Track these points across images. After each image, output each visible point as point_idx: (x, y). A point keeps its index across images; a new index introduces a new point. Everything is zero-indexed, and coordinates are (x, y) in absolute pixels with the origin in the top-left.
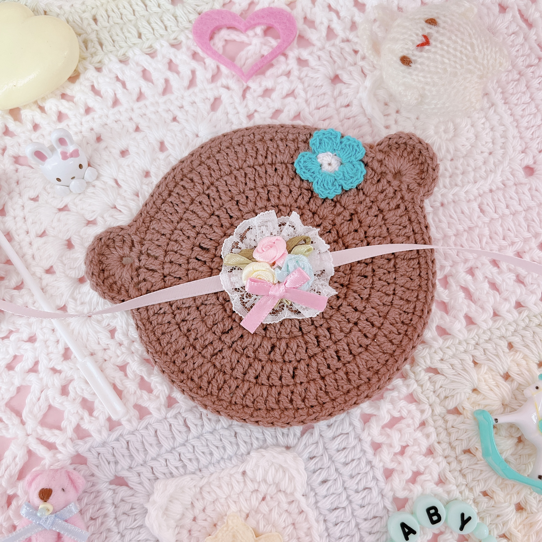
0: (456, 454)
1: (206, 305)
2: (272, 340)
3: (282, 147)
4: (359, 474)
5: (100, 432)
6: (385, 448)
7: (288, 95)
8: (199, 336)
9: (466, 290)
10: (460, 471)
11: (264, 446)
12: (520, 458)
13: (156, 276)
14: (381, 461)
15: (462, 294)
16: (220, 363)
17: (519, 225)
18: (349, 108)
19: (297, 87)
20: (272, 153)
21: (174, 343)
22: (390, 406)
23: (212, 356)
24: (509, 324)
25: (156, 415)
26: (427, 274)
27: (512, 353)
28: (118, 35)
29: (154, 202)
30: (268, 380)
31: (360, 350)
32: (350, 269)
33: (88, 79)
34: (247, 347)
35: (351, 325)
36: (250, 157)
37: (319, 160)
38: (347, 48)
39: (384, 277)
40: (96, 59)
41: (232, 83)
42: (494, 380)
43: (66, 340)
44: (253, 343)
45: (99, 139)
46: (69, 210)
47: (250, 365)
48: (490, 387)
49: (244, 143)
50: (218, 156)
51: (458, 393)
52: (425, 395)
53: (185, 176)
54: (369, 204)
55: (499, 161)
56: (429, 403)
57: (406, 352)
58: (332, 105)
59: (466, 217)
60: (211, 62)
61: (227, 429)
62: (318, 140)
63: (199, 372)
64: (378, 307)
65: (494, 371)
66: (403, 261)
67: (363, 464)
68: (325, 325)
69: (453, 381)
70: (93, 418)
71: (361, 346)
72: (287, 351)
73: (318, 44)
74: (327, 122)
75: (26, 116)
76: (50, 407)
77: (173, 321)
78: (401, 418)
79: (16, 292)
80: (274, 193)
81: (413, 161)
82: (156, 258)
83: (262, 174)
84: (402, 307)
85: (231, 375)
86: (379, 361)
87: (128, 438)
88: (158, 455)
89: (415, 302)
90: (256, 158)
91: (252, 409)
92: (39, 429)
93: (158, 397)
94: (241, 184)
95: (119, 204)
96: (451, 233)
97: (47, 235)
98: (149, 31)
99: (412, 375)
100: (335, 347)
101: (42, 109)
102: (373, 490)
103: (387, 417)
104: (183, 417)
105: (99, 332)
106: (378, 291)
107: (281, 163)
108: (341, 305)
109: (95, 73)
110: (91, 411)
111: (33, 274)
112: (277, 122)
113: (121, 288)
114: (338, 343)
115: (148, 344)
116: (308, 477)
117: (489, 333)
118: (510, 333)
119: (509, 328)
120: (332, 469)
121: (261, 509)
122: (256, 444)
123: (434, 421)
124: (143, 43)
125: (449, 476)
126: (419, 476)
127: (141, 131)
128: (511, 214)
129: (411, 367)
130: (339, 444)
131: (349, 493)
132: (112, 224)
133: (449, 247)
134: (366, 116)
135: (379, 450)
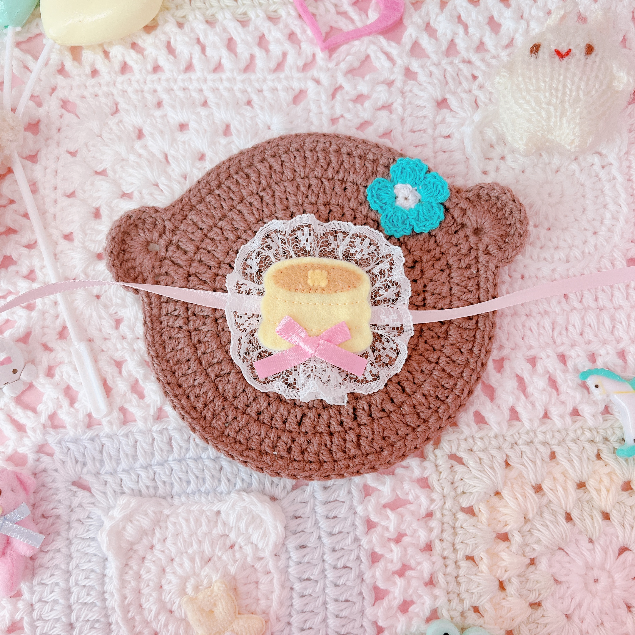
0: (457, 557)
3: (358, 166)
4: (343, 549)
5: (75, 426)
6: (379, 529)
7: (383, 107)
8: (209, 351)
9: (520, 380)
10: (456, 578)
11: (247, 490)
12: (526, 582)
13: (180, 273)
14: (370, 542)
15: (514, 384)
16: (223, 387)
17: (603, 324)
18: (447, 140)
19: (396, 101)
21: (179, 352)
23: (217, 376)
24: (559, 431)
25: (140, 424)
26: (480, 350)
27: (552, 464)
29: (199, 190)
30: (271, 420)
31: (382, 414)
33: (165, 33)
36: (320, 167)
37: (395, 191)
38: (466, 70)
39: (431, 341)
40: (180, 13)
41: (324, 78)
42: (523, 488)
43: (65, 317)
45: (159, 104)
46: (106, 175)
47: (256, 398)
48: (515, 495)
49: (317, 149)
50: (284, 157)
51: (477, 492)
52: (440, 484)
53: (241, 169)
54: (438, 256)
56: (443, 493)
57: (430, 432)
58: (430, 131)
60: (307, 48)
61: (214, 460)
62: (400, 168)
63: (197, 390)
64: (415, 373)
65: (525, 479)
66: (457, 329)
67: (350, 539)
70: (72, 410)
74: (419, 149)
75: (87, 58)
76: (31, 385)
77: (185, 327)
78: (407, 502)
79: (25, 251)
82: (185, 253)
83: (328, 190)
85: (233, 404)
86: (399, 432)
87: (105, 441)
88: (132, 468)
89: (459, 378)
90: (326, 170)
91: (245, 447)
92: (12, 405)
93: (148, 406)
94: (301, 194)
95: (163, 181)
97: (75, 197)
99: (432, 457)
100: (355, 404)
101: (106, 54)
102: (353, 570)
103: (391, 496)
104: (169, 435)
105: (104, 319)
106: (421, 355)
107: (353, 183)
109: (175, 29)
110: (72, 400)
111: (49, 236)
112: (361, 135)
113: (138, 275)
114: (359, 400)
115: (151, 344)
116: (286, 537)
117: (532, 434)
118: (557, 441)
119: (557, 435)
120: (315, 535)
121: (224, 557)
122: (239, 484)
123: (443, 515)
124: (238, 7)
125: (442, 579)
126: (408, 571)
127: (209, 107)
128: (598, 308)
129: (435, 449)
130: (330, 511)
131: (325, 567)
132: (148, 203)
133: (515, 326)
134: (464, 153)
135: (372, 530)
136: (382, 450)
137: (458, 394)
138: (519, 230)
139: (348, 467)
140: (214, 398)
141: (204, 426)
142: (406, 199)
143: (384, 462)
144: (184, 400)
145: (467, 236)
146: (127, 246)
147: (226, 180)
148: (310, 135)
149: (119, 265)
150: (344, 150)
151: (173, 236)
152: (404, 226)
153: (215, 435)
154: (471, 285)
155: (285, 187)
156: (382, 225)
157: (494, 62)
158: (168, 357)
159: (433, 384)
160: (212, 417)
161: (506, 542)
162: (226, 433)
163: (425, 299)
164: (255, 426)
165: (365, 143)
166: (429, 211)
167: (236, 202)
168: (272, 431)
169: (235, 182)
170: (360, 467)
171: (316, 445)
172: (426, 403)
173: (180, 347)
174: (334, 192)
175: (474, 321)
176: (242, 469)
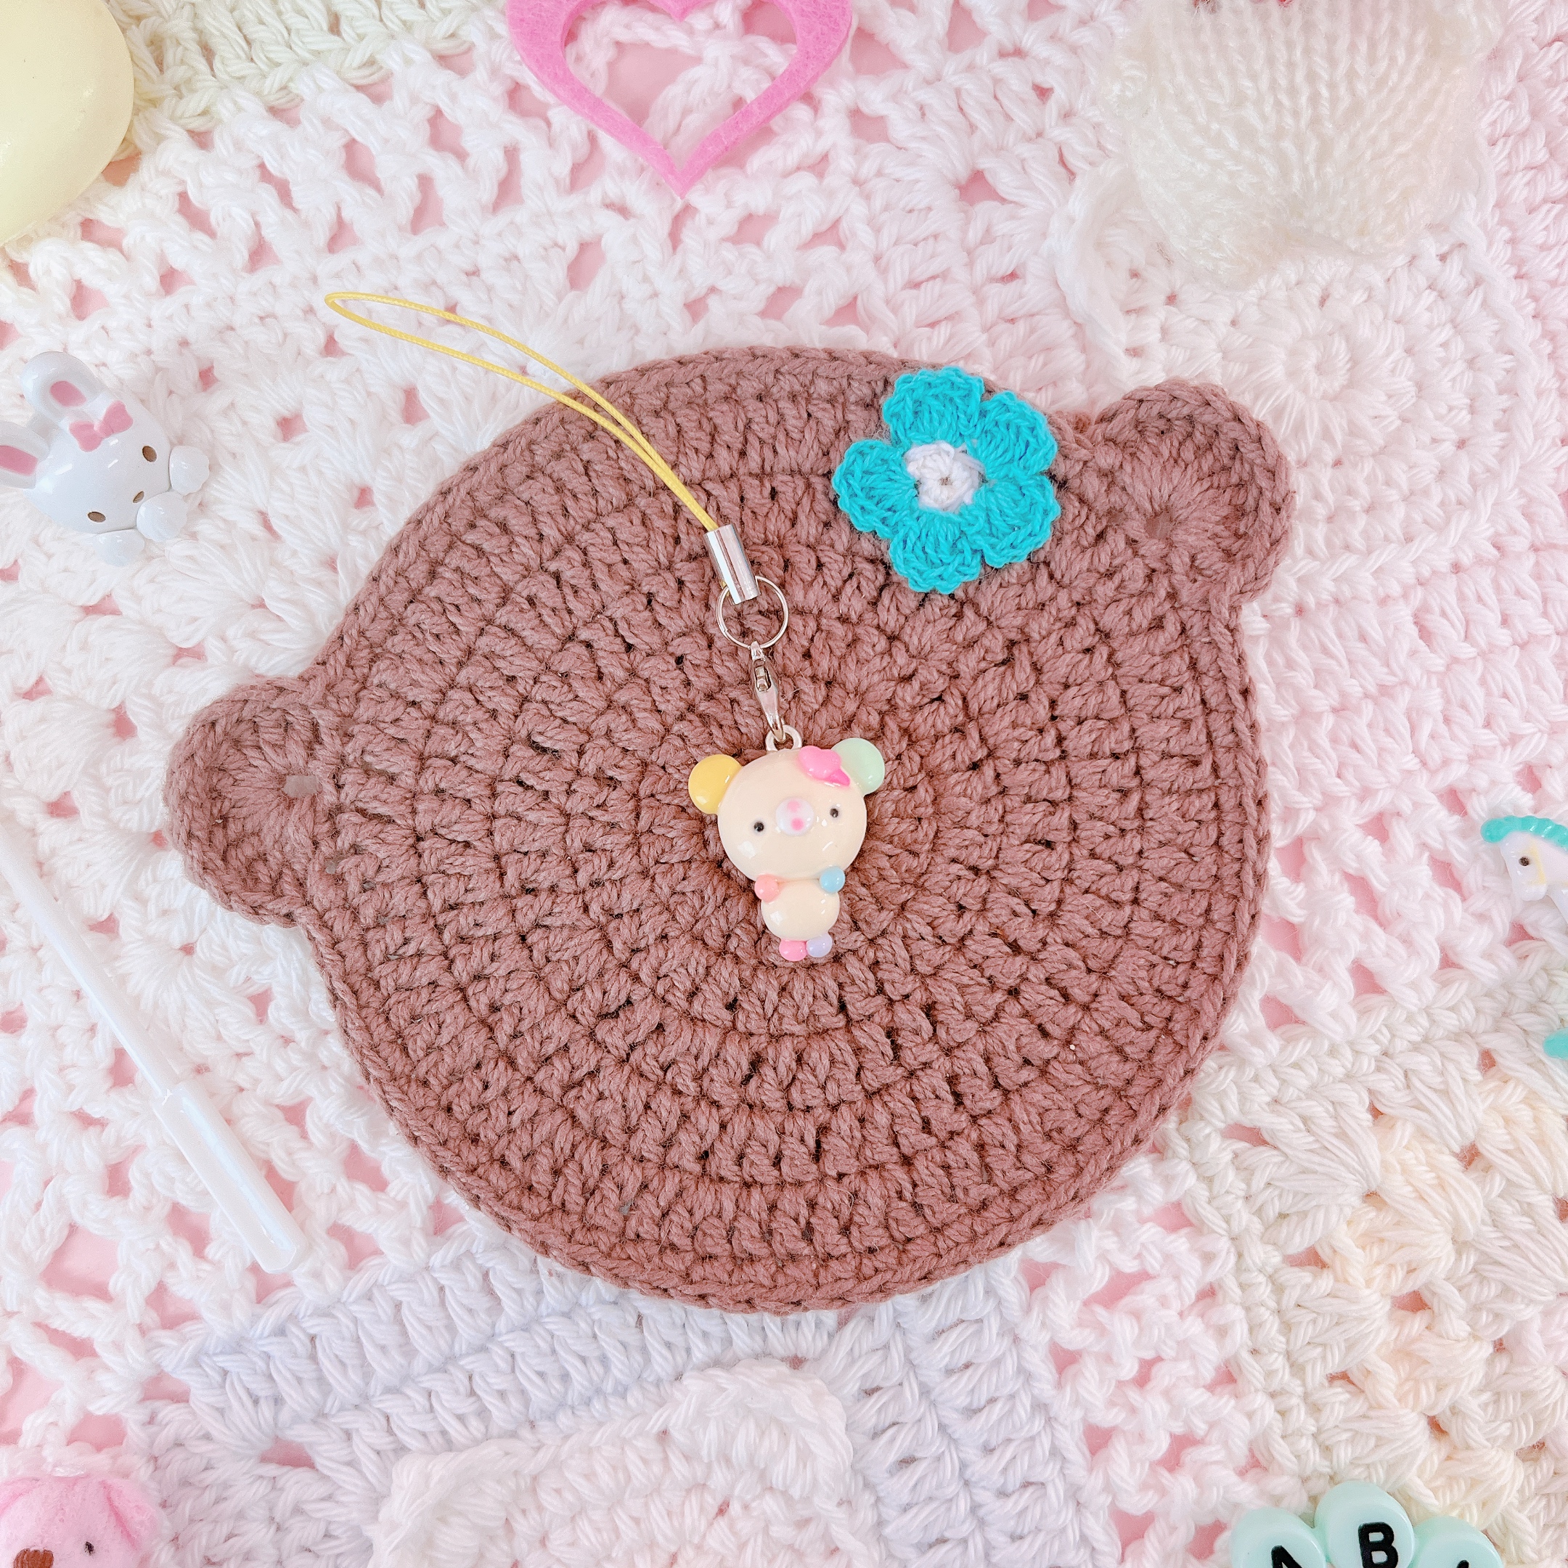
0: (1304, 1385)
1: (547, 927)
2: (754, 1040)
3: (792, 423)
4: (1009, 1441)
5: (226, 1307)
6: (1089, 1369)
7: (818, 238)
9: (1360, 885)
10: (1315, 1436)
11: (724, 1360)
12: (1497, 1402)
13: (390, 839)
14: (1077, 1402)
15: (1347, 900)
16: (591, 1111)
17: (1539, 681)
18: (1014, 285)
19: (847, 210)
20: (761, 441)
21: (447, 1049)
22: (1111, 1243)
23: (567, 1088)
24: (1489, 994)
25: (394, 1258)
26: (1241, 841)
27: (1492, 1085)
28: (262, 23)
30: (740, 1165)
31: (1026, 1074)
32: (1001, 820)
33: (166, 173)
34: (674, 1062)
35: (999, 997)
36: (691, 454)
37: (911, 469)
38: (1015, 79)
39: (1104, 849)
40: (193, 104)
41: (636, 193)
42: (1433, 1167)
43: (116, 1029)
44: (694, 1051)
45: (206, 377)
46: (115, 612)
47: (685, 1117)
48: (1416, 1190)
49: (671, 406)
50: (588, 450)
51: (1318, 1206)
52: (1218, 1209)
53: (479, 512)
54: (1069, 613)
55: (1488, 470)
56: (1229, 1231)
57: (1165, 1088)
58: (960, 273)
59: (1375, 654)
60: (568, 123)
61: (615, 1303)
62: (909, 402)
63: (524, 1140)
64: (1084, 943)
65: (1433, 1141)
66: (1167, 800)
67: (1023, 1411)
68: (919, 996)
69: (1305, 1171)
70: (206, 1267)
71: (1027, 1062)
72: (800, 1076)
74: (944, 331)
76: (73, 1229)
78: (1144, 1276)
80: (766, 570)
81: (1211, 475)
82: (392, 779)
83: (730, 508)
84: (1157, 947)
85: (625, 1149)
86: (1082, 1109)
87: (312, 1325)
88: (407, 1378)
89: (1202, 927)
90: (710, 456)
91: (690, 1257)
92: (41, 1296)
93: (403, 1205)
94: (660, 539)
95: (274, 591)
96: (1322, 702)
97: (47, 692)
98: (366, 8)
99: (1181, 1148)
100: (948, 1065)
101: (19, 272)
102: (1050, 1488)
103: (1099, 1275)
104: (480, 1267)
105: (221, 1004)
106: (1087, 892)
107: (792, 473)
108: (971, 932)
109: (192, 154)
110: (198, 1239)
112: (779, 335)
113: (281, 874)
114: (957, 1052)
115: (368, 1051)
116: (855, 1451)
117: (1424, 1021)
118: (1490, 1021)
119: (1487, 1004)
120: (930, 1426)
121: (712, 1542)
122: (700, 1353)
123: (1242, 1286)
124: (347, 50)
125: (1281, 1450)
126: (1190, 1450)
127: (343, 354)
128: (1515, 643)
129: (1181, 1122)
130: (953, 1352)
131: (977, 1499)
132: (253, 662)
133: (1314, 748)
134: (1067, 313)
135: (1071, 1370)
136: (1049, 1169)
137: (1209, 971)
138: (1268, 494)
139: (974, 1238)
140: (574, 1147)
141: (568, 1229)
142: (945, 481)
143: (1063, 1199)
144: (495, 1175)
145: (1132, 542)
146: (227, 803)
147: (446, 552)
148: (642, 372)
149: (219, 863)
150: (748, 388)
151: (343, 744)
152: (959, 559)
153: (603, 1248)
154: (1174, 671)
155: (612, 531)
156: (900, 570)
157: (1085, 36)
158: (421, 1070)
159: (1142, 962)
160: (582, 1201)
161: (1419, 1314)
162: (631, 1234)
163: (1060, 740)
164: (701, 1193)
165: (797, 356)
166: (1016, 502)
167: (489, 607)
168: (749, 1195)
169: (471, 552)
170: (1004, 1229)
171: (875, 1201)
172: (1133, 1016)
173: (445, 1037)
174: (748, 511)
175: (1206, 766)
176: (698, 1314)
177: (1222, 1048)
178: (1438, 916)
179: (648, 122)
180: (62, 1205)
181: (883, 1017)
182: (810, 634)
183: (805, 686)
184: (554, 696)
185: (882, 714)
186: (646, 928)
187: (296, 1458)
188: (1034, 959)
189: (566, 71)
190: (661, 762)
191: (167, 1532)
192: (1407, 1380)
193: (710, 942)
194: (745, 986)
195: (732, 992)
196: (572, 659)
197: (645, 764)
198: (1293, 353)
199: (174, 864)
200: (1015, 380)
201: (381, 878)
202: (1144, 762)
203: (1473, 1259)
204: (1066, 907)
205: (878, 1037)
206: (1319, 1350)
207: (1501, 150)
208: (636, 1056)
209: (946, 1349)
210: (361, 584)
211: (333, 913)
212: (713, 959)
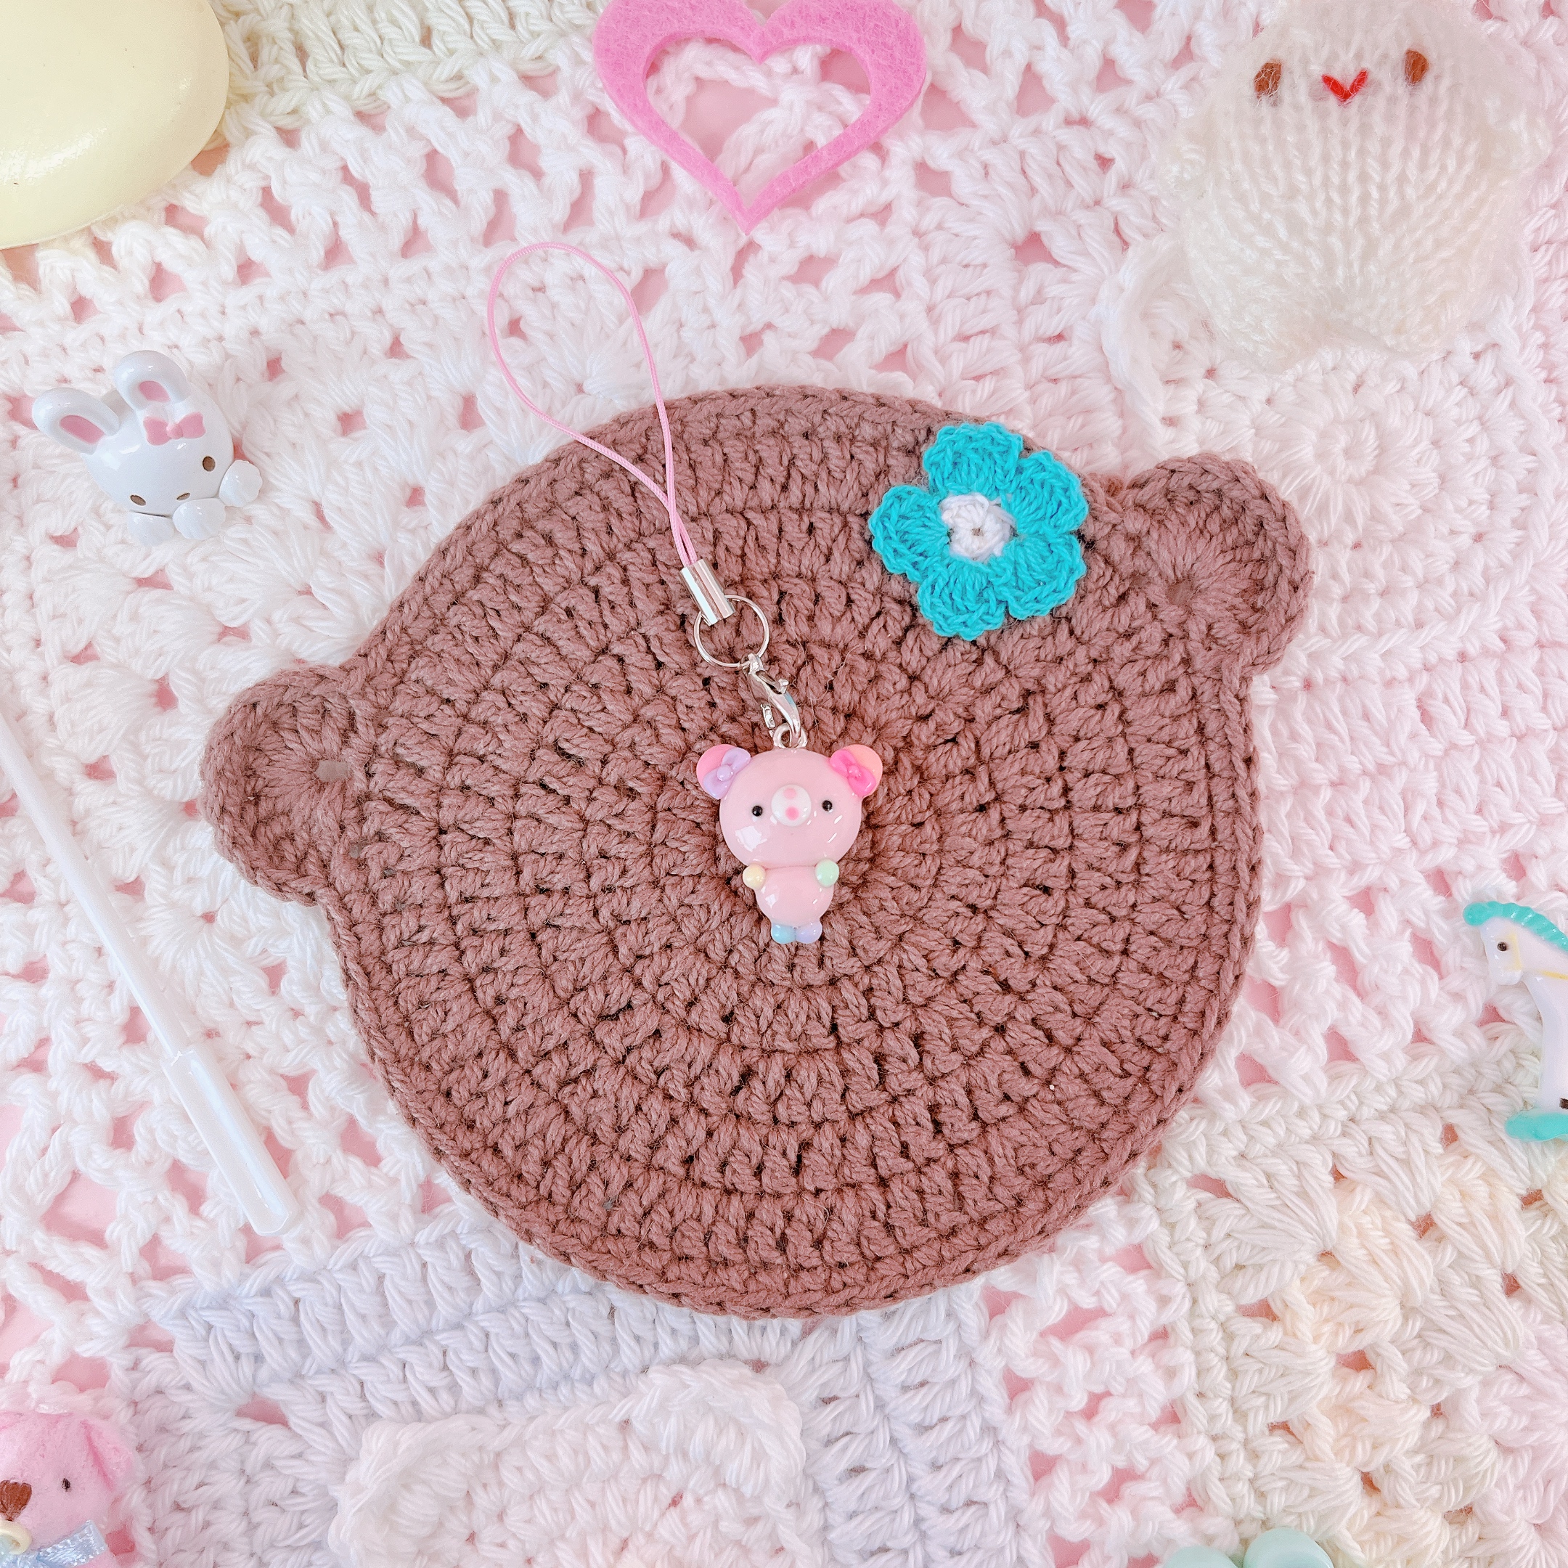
0: (1245, 1431)
1: (557, 927)
2: (746, 1053)
3: (835, 463)
4: (958, 1459)
5: (216, 1265)
6: (1040, 1397)
7: (876, 284)
9: (1342, 955)
10: (1251, 1481)
11: (690, 1357)
12: (1429, 1464)
13: (414, 829)
14: (1025, 1428)
15: (1328, 969)
16: (584, 1108)
17: (1532, 774)
18: (1060, 347)
19: (905, 260)
20: (803, 476)
21: (451, 1037)
22: (1071, 1279)
23: (563, 1084)
24: (1457, 1071)
25: (381, 1232)
26: (1231, 904)
27: (1451, 1159)
28: (356, 29)
29: (426, 600)
30: (723, 1173)
31: (1004, 1110)
32: (1003, 862)
33: (252, 167)
34: (667, 1068)
35: (986, 1033)
36: (736, 483)
37: (946, 517)
38: (1079, 146)
39: (1099, 899)
40: (283, 102)
41: (702, 226)
42: (1387, 1233)
43: (132, 986)
44: (688, 1059)
45: (274, 367)
46: (167, 586)
47: (674, 1121)
48: (1370, 1254)
49: (720, 436)
51: (1274, 1261)
52: (1177, 1255)
53: (527, 523)
54: (1085, 668)
55: (1502, 565)
56: (1186, 1278)
57: (1138, 1135)
58: (1009, 331)
59: (1376, 734)
60: (644, 152)
61: (588, 1294)
62: (949, 453)
63: (517, 1130)
64: (1072, 988)
65: (1390, 1208)
66: (1164, 857)
67: (972, 1432)
68: (909, 1025)
69: (1264, 1226)
70: (199, 1223)
71: (1007, 1097)
72: (788, 1092)
73: (989, 125)
74: (988, 385)
75: (52, 269)
76: (75, 1176)
78: (1100, 1313)
80: (796, 602)
81: (1234, 548)
82: (420, 772)
83: (769, 540)
84: (1141, 998)
85: (614, 1147)
86: (1056, 1148)
87: (297, 1290)
88: (383, 1347)
89: (1188, 983)
90: (753, 487)
91: (667, 1256)
92: (39, 1237)
93: (394, 1181)
95: (322, 580)
96: (1321, 775)
97: (94, 657)
98: (458, 24)
99: (1147, 1192)
100: (931, 1094)
101: (102, 250)
102: (992, 1508)
103: (1057, 1308)
104: (463, 1248)
105: (236, 973)
106: (1079, 939)
107: (830, 511)
108: (964, 967)
109: (278, 151)
110: (194, 1197)
111: (47, 777)
112: (829, 376)
113: (306, 854)
114: (940, 1083)
115: (375, 1032)
116: (808, 1456)
117: (1392, 1092)
118: (1456, 1097)
119: (1454, 1080)
120: (882, 1438)
121: (663, 1531)
122: (668, 1347)
123: (1193, 1331)
124: (436, 63)
125: (1218, 1492)
126: (1129, 1484)
127: (408, 356)
128: (1513, 735)
129: (1149, 1168)
130: (910, 1370)
131: (922, 1513)
132: (295, 647)
133: (1309, 819)
134: (1108, 379)
135: (1022, 1397)
136: (1020, 1203)
137: (1190, 1026)
138: (1287, 572)
139: (941, 1262)
140: (565, 1140)
141: (552, 1218)
142: (977, 532)
143: (1030, 1233)
144: (487, 1161)
145: (1152, 606)
146: (260, 782)
147: (492, 559)
148: (695, 401)
149: (249, 839)
150: (795, 426)
151: (377, 735)
152: (984, 608)
153: (584, 1240)
154: (1182, 734)
155: (651, 551)
156: (926, 614)
157: (1149, 112)
158: (425, 1055)
159: (1126, 1011)
160: (568, 1193)
161: (1363, 1373)
162: (612, 1229)
163: (1066, 790)
164: (683, 1197)
165: (845, 398)
166: (1043, 558)
167: (528, 615)
168: (729, 1201)
169: (516, 561)
170: (970, 1256)
171: (849, 1218)
172: (1112, 1062)
173: (450, 1025)
174: (784, 544)
175: (1204, 829)
176: (669, 1311)
177: (1196, 1100)
178: (1414, 992)
179: (720, 158)
180: (67, 1151)
181: (872, 1042)
182: (834, 665)
183: (826, 716)
184: (584, 706)
185: (895, 749)
186: (652, 937)
187: (270, 1415)
188: (1022, 999)
189: (646, 101)
190: (680, 778)
191: (141, 1475)
192: (1345, 1435)
193: (712, 955)
194: (743, 1000)
195: (729, 1006)
196: (603, 672)
197: (663, 778)
198: (1323, 435)
199: (203, 834)
200: (1053, 439)
201: (401, 866)
202: (1145, 819)
203: (1418, 1325)
204: (1057, 953)
205: (866, 1062)
206: (1263, 1399)
207: (1542, 257)
208: (632, 1059)
209: (904, 1366)
210: (408, 581)
211: (353, 896)
212: (714, 972)
